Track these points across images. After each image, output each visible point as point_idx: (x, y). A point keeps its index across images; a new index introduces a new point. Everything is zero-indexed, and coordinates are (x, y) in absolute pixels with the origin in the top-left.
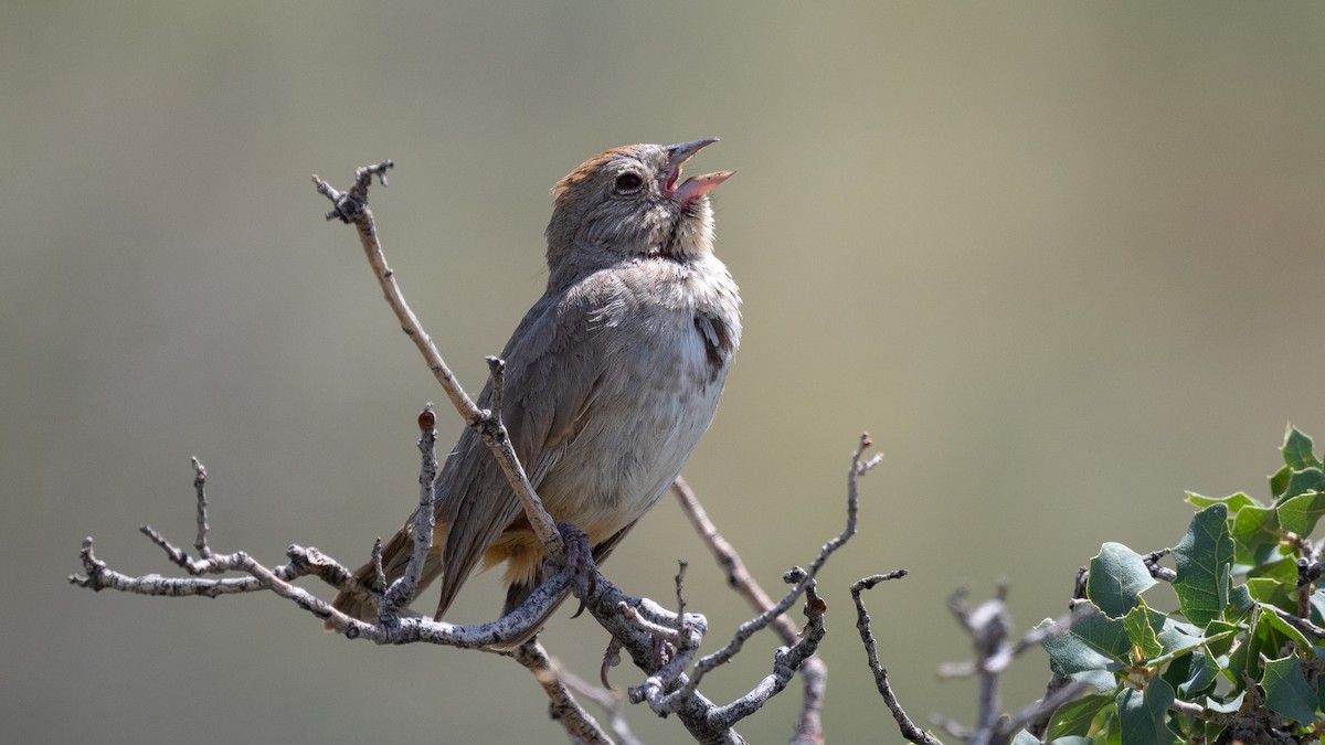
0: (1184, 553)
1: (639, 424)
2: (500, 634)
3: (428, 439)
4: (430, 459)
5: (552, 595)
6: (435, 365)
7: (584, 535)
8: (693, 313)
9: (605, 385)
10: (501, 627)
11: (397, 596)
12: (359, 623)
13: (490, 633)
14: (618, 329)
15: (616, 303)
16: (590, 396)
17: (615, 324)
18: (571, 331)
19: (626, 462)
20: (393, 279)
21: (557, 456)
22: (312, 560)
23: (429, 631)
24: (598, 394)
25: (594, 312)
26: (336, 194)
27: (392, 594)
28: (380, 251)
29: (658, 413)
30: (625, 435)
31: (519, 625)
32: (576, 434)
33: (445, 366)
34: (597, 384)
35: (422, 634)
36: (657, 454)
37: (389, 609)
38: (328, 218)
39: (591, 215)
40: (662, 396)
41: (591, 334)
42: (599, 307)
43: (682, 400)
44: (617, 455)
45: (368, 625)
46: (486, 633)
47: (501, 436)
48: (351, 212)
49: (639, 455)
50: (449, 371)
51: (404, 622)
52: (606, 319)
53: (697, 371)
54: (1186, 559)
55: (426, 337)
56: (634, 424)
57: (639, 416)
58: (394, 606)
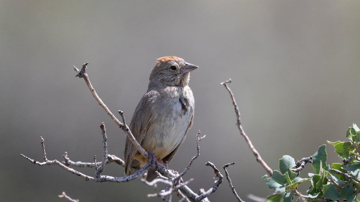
0: (315, 157)
1: (163, 126)
2: (129, 179)
3: (103, 131)
4: (104, 136)
5: (145, 169)
6: (108, 113)
7: (153, 154)
8: (179, 98)
9: (152, 117)
10: (129, 178)
11: (99, 170)
12: (89, 177)
13: (126, 179)
14: (155, 103)
15: (154, 96)
16: (149, 120)
17: (153, 102)
18: (144, 104)
19: (162, 135)
20: (95, 91)
21: (144, 135)
22: (113, 158)
23: (109, 179)
24: (151, 119)
25: (149, 99)
26: (78, 70)
27: (98, 170)
28: (91, 84)
29: (168, 123)
30: (160, 129)
31: (135, 177)
32: (148, 129)
33: (111, 113)
34: (150, 117)
35: (107, 179)
36: (170, 133)
37: (97, 173)
38: (76, 77)
39: (161, 72)
40: (168, 119)
41: (148, 104)
42: (151, 97)
43: (174, 119)
44: (159, 134)
45: (92, 177)
46: (125, 179)
47: (127, 130)
48: (81, 75)
49: (165, 133)
50: (112, 114)
51: (102, 177)
52: (152, 100)
53: (178, 113)
54: (315, 158)
55: (105, 105)
56: (162, 126)
57: (163, 124)
58: (99, 173)
